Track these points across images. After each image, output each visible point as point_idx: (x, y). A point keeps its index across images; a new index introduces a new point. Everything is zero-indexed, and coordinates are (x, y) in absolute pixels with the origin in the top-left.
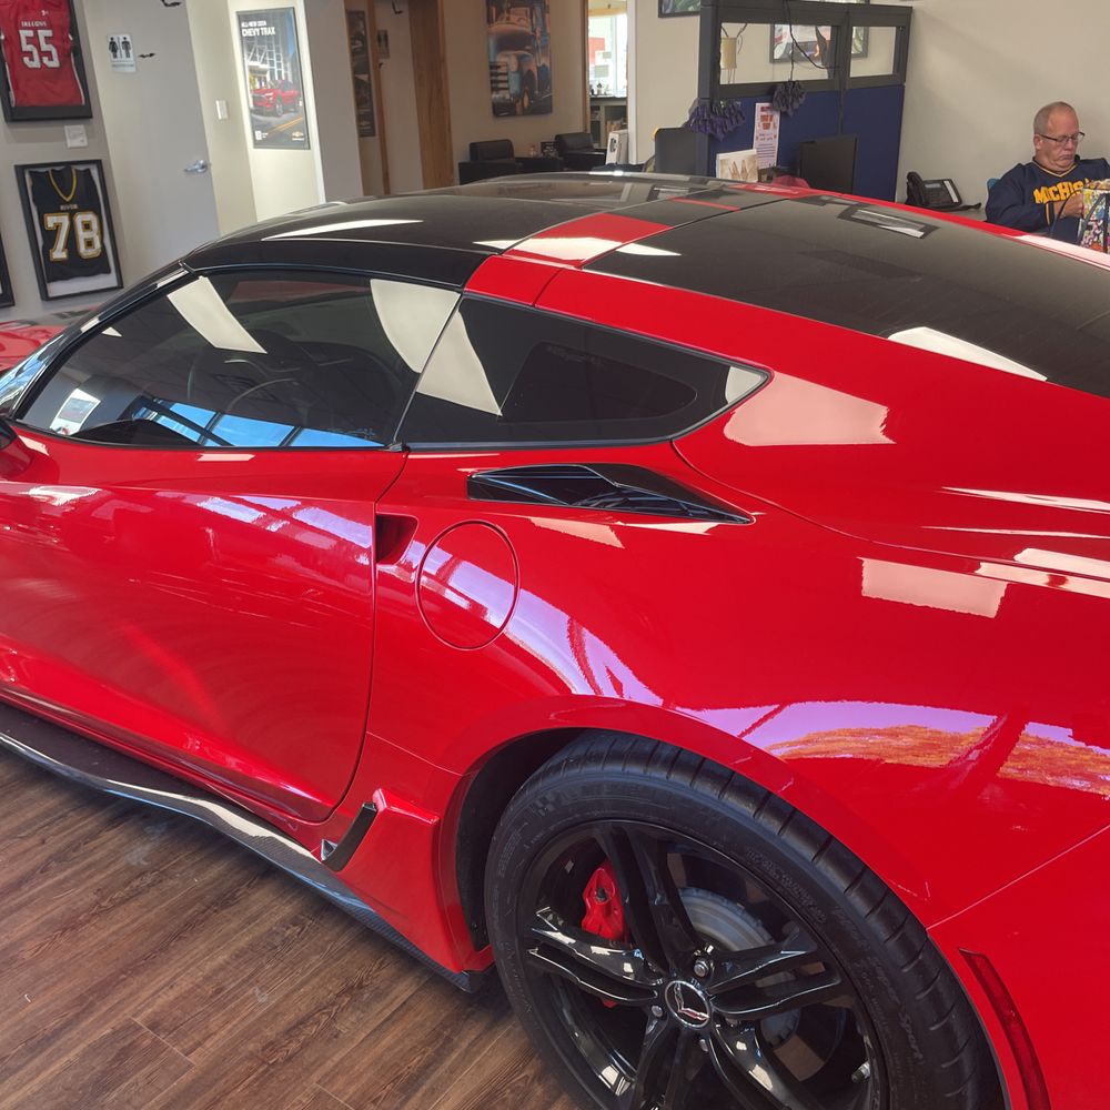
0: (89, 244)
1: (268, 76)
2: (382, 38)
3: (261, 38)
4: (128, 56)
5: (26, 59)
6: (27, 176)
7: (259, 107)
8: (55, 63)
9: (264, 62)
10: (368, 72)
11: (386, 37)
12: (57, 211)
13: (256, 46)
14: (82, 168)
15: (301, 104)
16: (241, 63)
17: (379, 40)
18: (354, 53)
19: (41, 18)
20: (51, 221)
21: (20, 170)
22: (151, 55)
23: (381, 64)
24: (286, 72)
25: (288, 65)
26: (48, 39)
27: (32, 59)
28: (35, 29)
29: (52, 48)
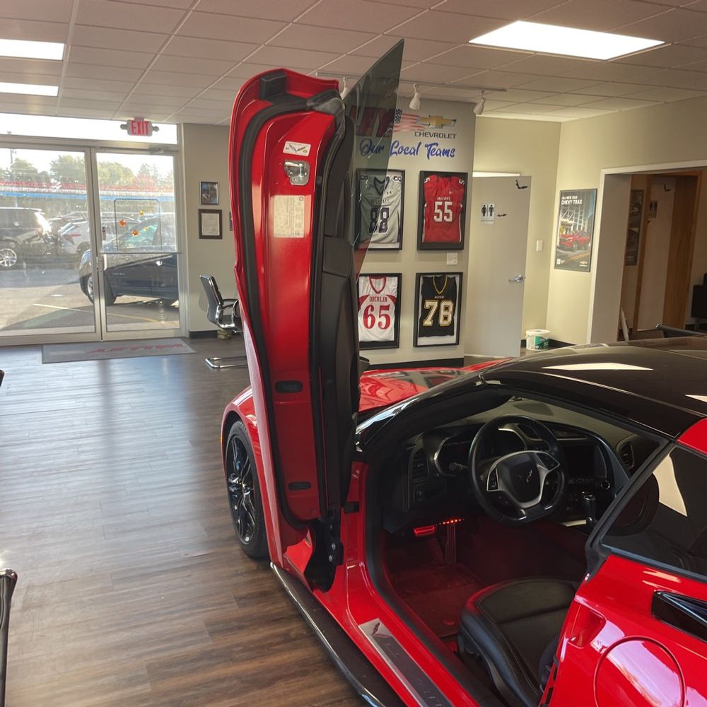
0: (446, 318)
1: (572, 228)
2: (653, 206)
3: (573, 206)
4: (491, 215)
5: (435, 217)
6: (421, 279)
7: (563, 245)
8: (450, 220)
9: (571, 219)
10: (639, 227)
11: (656, 205)
12: (432, 299)
13: (569, 210)
14: (451, 276)
15: (590, 245)
16: (557, 219)
17: (651, 206)
18: (631, 215)
19: (447, 195)
20: (428, 304)
21: (418, 275)
22: (504, 215)
23: (649, 222)
24: (584, 225)
25: (587, 222)
26: (449, 207)
27: (438, 217)
28: (444, 201)
29: (450, 212)
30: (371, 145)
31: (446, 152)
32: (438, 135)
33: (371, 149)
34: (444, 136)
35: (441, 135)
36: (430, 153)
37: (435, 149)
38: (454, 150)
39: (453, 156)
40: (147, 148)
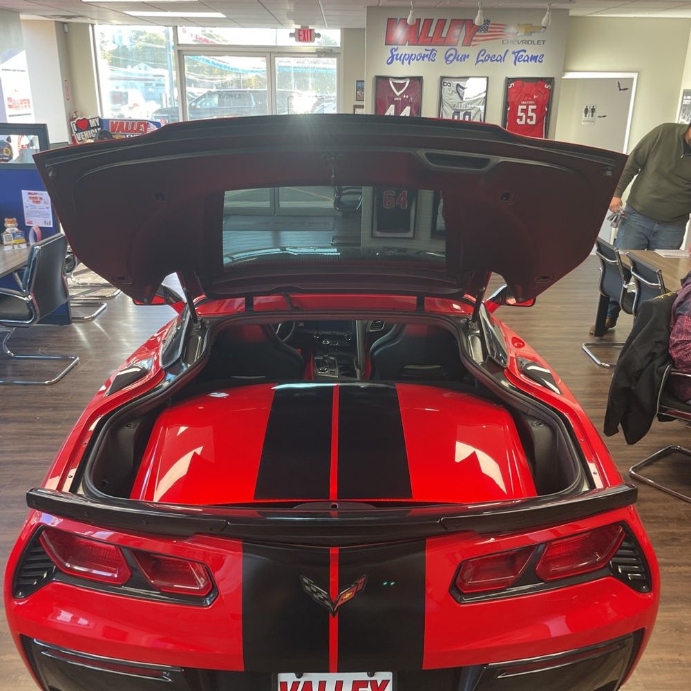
5: (518, 120)
8: (533, 122)
13: (687, 111)
19: (533, 100)
22: (604, 116)
26: (533, 111)
27: (521, 120)
28: (527, 105)
29: (534, 115)
30: (456, 54)
31: (534, 58)
32: (527, 42)
33: (456, 58)
34: (533, 42)
35: (530, 42)
36: (517, 60)
37: (522, 56)
38: (543, 55)
39: (541, 62)
40: (314, 51)
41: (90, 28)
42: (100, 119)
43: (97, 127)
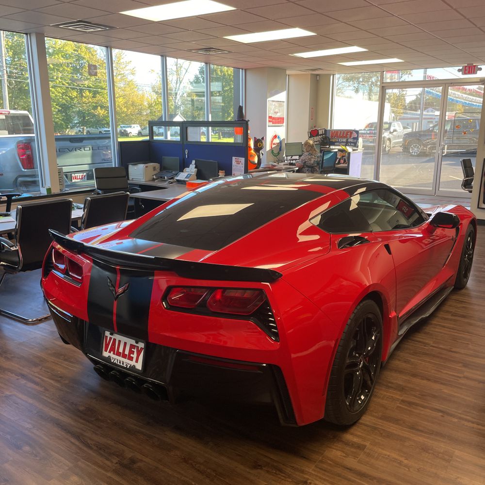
41: (332, 77)
42: (325, 130)
43: (323, 134)
